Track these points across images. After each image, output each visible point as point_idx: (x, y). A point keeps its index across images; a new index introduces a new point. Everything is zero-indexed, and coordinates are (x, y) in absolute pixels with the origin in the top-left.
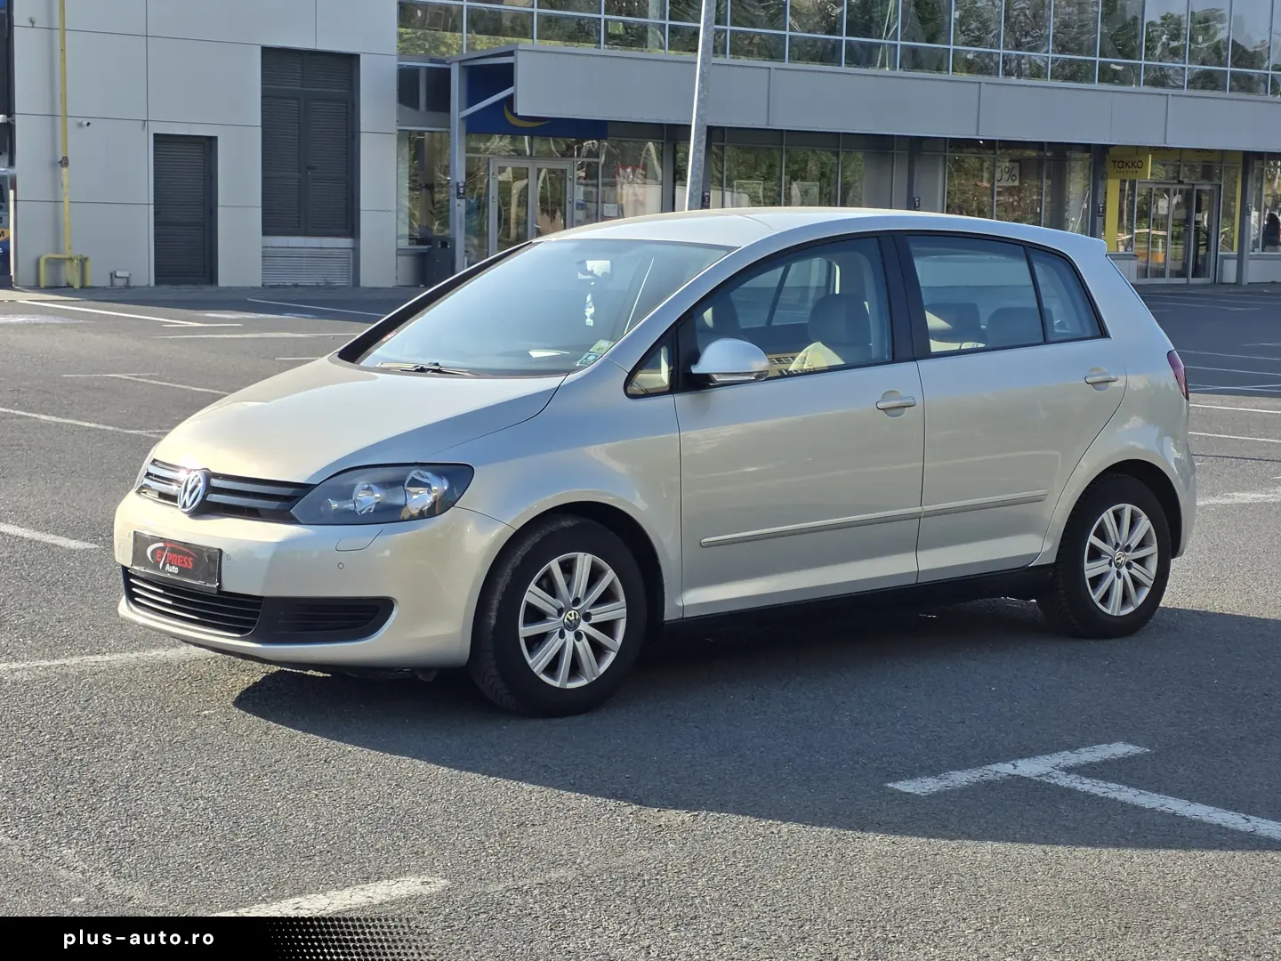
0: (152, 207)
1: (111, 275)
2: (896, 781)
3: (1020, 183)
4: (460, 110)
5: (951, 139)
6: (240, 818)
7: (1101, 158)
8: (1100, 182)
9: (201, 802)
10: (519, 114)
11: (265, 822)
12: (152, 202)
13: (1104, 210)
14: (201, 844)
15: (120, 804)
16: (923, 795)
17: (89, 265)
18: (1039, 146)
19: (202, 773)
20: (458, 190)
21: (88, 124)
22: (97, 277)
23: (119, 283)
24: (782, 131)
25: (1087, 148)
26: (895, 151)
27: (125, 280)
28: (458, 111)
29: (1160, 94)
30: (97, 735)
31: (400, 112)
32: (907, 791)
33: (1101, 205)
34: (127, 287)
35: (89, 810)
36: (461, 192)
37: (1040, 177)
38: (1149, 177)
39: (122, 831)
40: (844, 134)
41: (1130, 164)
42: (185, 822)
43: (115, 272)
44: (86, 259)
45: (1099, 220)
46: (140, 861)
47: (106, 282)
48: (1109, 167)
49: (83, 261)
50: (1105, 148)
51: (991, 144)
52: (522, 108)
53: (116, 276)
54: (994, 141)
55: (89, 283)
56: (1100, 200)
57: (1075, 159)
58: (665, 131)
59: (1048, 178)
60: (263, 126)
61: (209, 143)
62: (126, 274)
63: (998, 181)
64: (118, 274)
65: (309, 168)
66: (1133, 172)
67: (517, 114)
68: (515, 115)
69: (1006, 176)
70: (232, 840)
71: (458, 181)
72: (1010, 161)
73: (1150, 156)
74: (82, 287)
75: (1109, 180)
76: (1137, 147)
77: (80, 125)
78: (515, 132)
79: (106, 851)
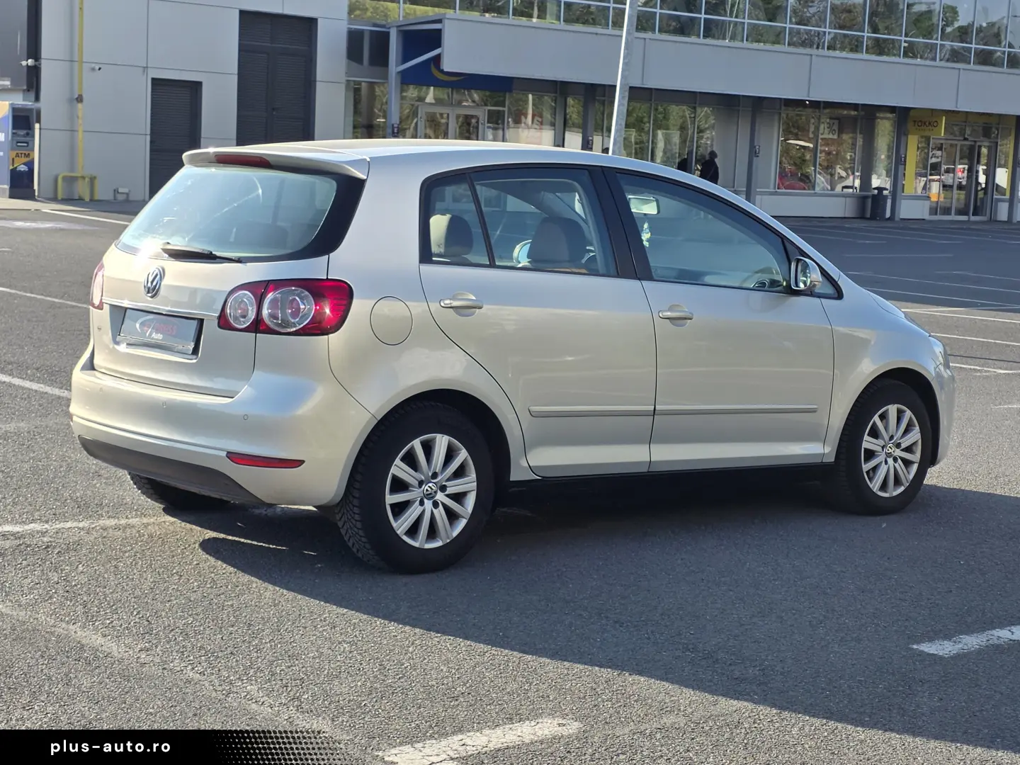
0: (148, 138)
1: (115, 190)
2: (918, 643)
3: (839, 136)
4: (397, 66)
5: (785, 99)
6: (383, 661)
7: (904, 118)
8: (903, 139)
9: (345, 645)
10: (445, 70)
11: (405, 666)
12: (149, 132)
13: (905, 161)
14: (359, 684)
15: (279, 646)
16: (947, 656)
17: (97, 182)
18: (855, 106)
19: (336, 619)
20: (393, 130)
21: (100, 69)
22: (102, 193)
23: (120, 198)
24: (651, 89)
25: (892, 109)
26: (741, 108)
27: (125, 196)
28: (395, 66)
29: (954, 68)
30: (237, 584)
31: (348, 66)
32: (931, 652)
33: (903, 156)
34: (127, 201)
35: (256, 650)
36: (396, 131)
37: (854, 132)
38: (943, 135)
39: (290, 670)
40: (700, 93)
41: (927, 124)
42: (338, 663)
43: (118, 189)
44: (95, 178)
45: (901, 167)
46: (315, 698)
47: (110, 197)
48: (910, 125)
49: (92, 179)
50: (907, 110)
51: (816, 105)
52: (448, 65)
53: (118, 192)
54: (819, 102)
55: (97, 197)
56: (902, 151)
57: (882, 118)
58: (558, 87)
59: (860, 133)
60: (239, 74)
61: (195, 87)
62: (126, 190)
63: (822, 134)
64: (121, 190)
65: (273, 109)
66: (929, 130)
67: (443, 70)
68: (442, 72)
69: (827, 131)
70: (384, 680)
71: (393, 122)
72: (831, 118)
73: (944, 118)
74: (91, 200)
75: (910, 137)
76: (932, 110)
77: (93, 69)
78: (438, 84)
79: (283, 688)
